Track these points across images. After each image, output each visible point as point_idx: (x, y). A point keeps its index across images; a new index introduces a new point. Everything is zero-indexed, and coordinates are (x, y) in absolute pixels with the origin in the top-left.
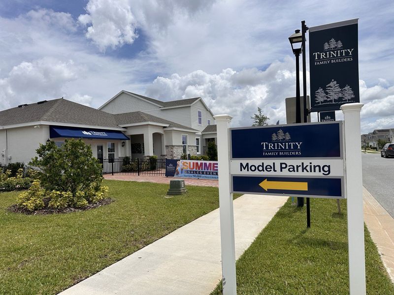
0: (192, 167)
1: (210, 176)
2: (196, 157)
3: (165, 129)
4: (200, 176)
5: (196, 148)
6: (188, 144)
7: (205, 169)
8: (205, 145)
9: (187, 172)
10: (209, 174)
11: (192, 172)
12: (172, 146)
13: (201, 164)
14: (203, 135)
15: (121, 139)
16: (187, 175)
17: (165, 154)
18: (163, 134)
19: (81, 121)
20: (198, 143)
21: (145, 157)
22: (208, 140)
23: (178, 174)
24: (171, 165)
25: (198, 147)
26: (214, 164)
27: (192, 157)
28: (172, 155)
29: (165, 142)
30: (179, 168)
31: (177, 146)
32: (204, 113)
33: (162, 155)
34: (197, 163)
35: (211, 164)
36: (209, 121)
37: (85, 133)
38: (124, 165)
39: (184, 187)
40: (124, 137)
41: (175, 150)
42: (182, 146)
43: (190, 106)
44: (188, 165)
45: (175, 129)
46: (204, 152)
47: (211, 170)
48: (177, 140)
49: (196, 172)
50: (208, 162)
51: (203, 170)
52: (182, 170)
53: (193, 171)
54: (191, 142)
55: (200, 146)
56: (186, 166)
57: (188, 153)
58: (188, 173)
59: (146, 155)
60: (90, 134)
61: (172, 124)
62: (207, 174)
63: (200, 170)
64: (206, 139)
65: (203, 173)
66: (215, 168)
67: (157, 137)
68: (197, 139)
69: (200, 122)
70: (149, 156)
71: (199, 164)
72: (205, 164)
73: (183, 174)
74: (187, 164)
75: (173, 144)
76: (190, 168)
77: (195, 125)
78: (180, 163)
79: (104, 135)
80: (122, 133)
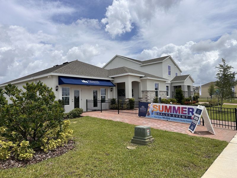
0: (161, 109)
1: (178, 118)
2: (166, 100)
3: (142, 78)
4: (169, 119)
5: (166, 93)
6: (160, 89)
7: (173, 112)
8: (173, 91)
9: (157, 113)
10: (178, 117)
11: (161, 114)
12: (147, 91)
13: (170, 107)
14: (172, 83)
15: (110, 86)
16: (157, 116)
17: (141, 97)
18: (140, 83)
19: (83, 74)
20: (168, 90)
21: (126, 99)
22: (176, 87)
23: (149, 115)
24: (143, 107)
25: (167, 92)
26: (182, 108)
27: (163, 100)
28: (146, 98)
29: (141, 88)
30: (149, 110)
31: (151, 91)
32: (172, 67)
33: (139, 98)
34: (166, 107)
35: (180, 107)
36: (176, 74)
37: (84, 81)
38: (112, 104)
39: (150, 135)
40: (112, 85)
41: (149, 94)
42: (154, 91)
43: (162, 62)
44: (158, 108)
45: (149, 78)
46: (172, 96)
47: (179, 113)
48: (150, 87)
49: (165, 114)
50: (177, 106)
51: (172, 113)
52: (152, 111)
53: (163, 113)
54: (162, 88)
55: (169, 91)
56: (155, 108)
57: (159, 97)
58: (158, 115)
59: (126, 97)
60: (87, 82)
61: (147, 75)
62: (175, 117)
63: (169, 113)
64: (174, 86)
65: (172, 116)
66: (184, 112)
67: (135, 84)
68: (167, 87)
69: (169, 74)
70: (129, 99)
71: (168, 107)
72: (174, 108)
73: (153, 115)
74: (157, 106)
75: (148, 90)
76: (159, 110)
77: (165, 76)
78: (151, 106)
79: (98, 83)
80: (111, 82)
